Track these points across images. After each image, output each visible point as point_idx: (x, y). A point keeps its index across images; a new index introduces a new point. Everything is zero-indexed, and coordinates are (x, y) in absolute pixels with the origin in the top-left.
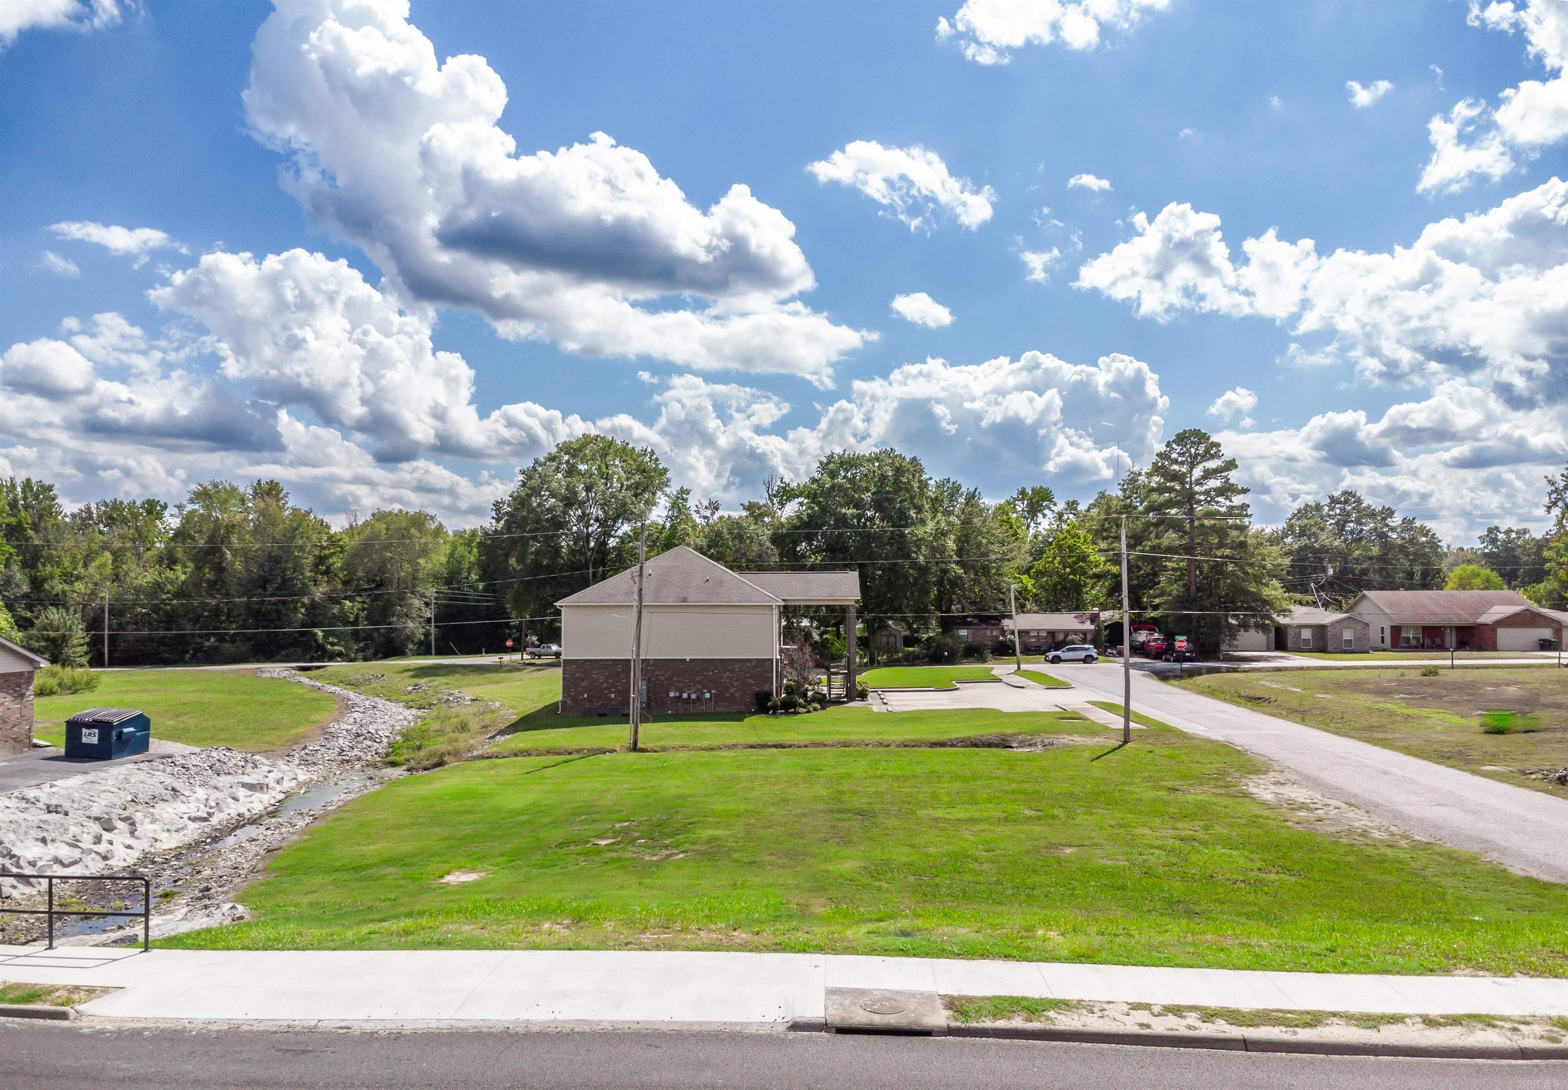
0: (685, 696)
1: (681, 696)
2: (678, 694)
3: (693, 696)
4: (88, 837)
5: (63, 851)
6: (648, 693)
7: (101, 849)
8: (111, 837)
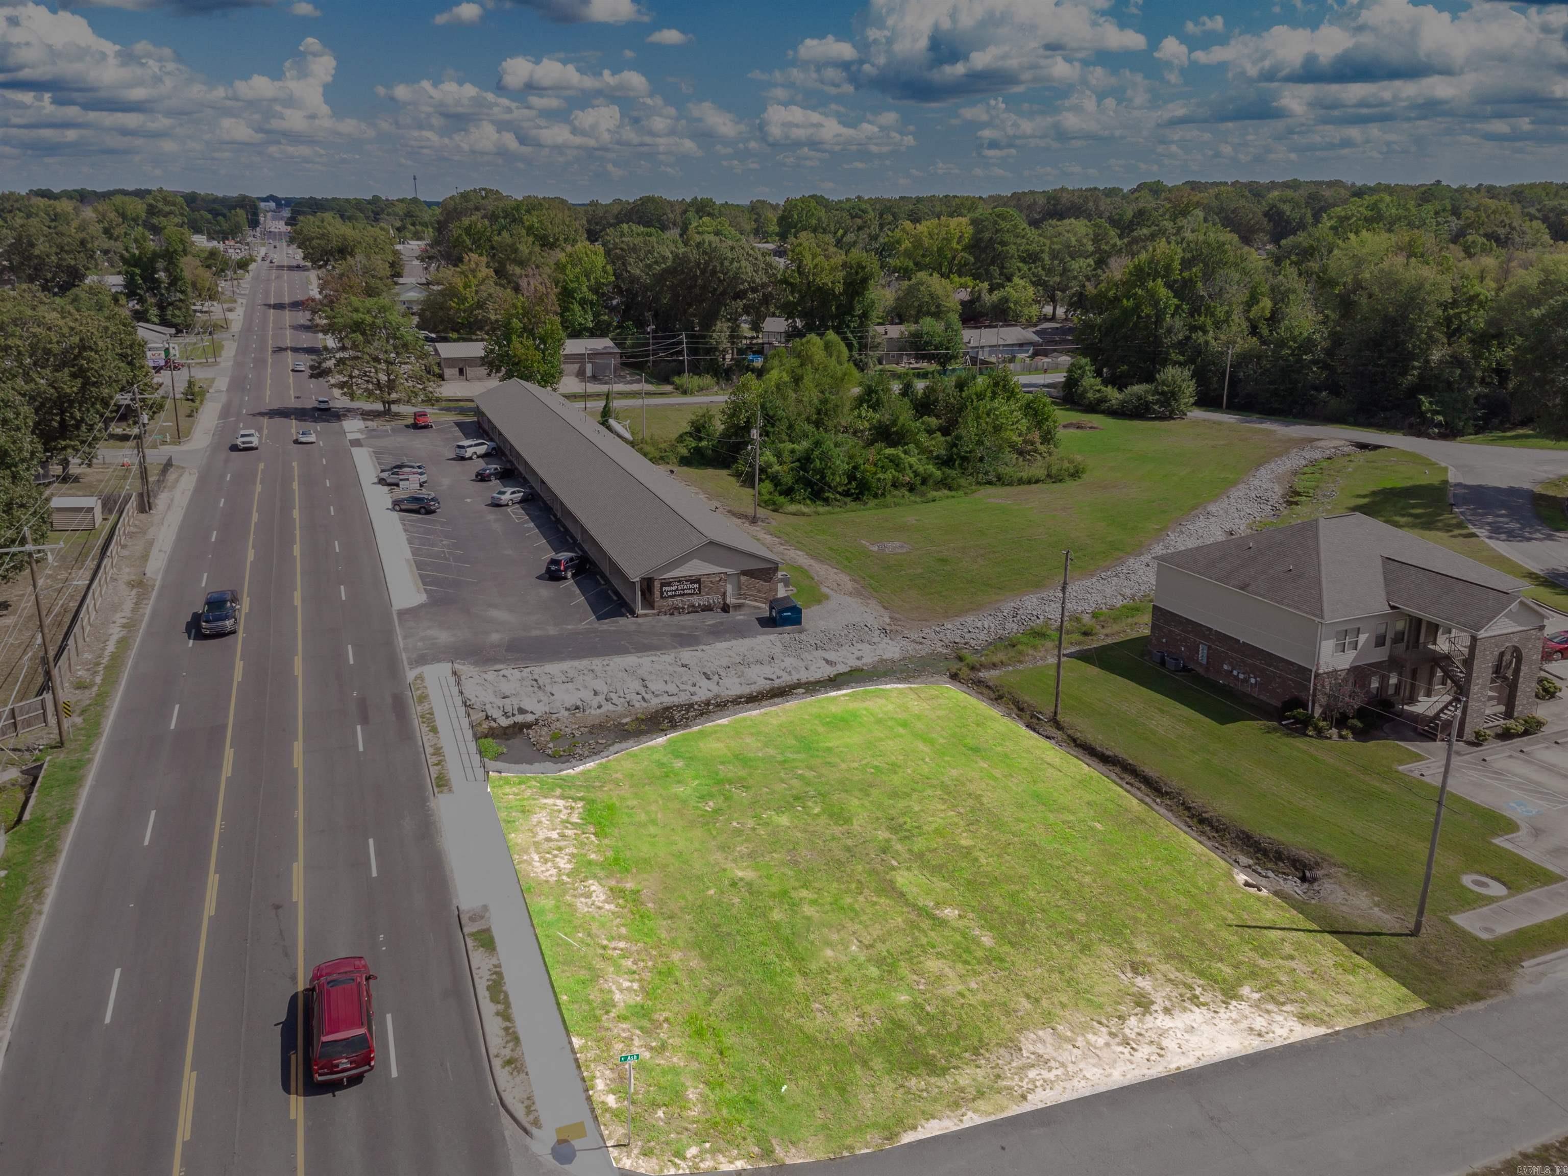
0: (1235, 672)
1: (1232, 671)
2: (1230, 669)
3: (1241, 676)
4: (690, 682)
5: (672, 688)
6: (1208, 658)
7: (692, 689)
8: (704, 683)
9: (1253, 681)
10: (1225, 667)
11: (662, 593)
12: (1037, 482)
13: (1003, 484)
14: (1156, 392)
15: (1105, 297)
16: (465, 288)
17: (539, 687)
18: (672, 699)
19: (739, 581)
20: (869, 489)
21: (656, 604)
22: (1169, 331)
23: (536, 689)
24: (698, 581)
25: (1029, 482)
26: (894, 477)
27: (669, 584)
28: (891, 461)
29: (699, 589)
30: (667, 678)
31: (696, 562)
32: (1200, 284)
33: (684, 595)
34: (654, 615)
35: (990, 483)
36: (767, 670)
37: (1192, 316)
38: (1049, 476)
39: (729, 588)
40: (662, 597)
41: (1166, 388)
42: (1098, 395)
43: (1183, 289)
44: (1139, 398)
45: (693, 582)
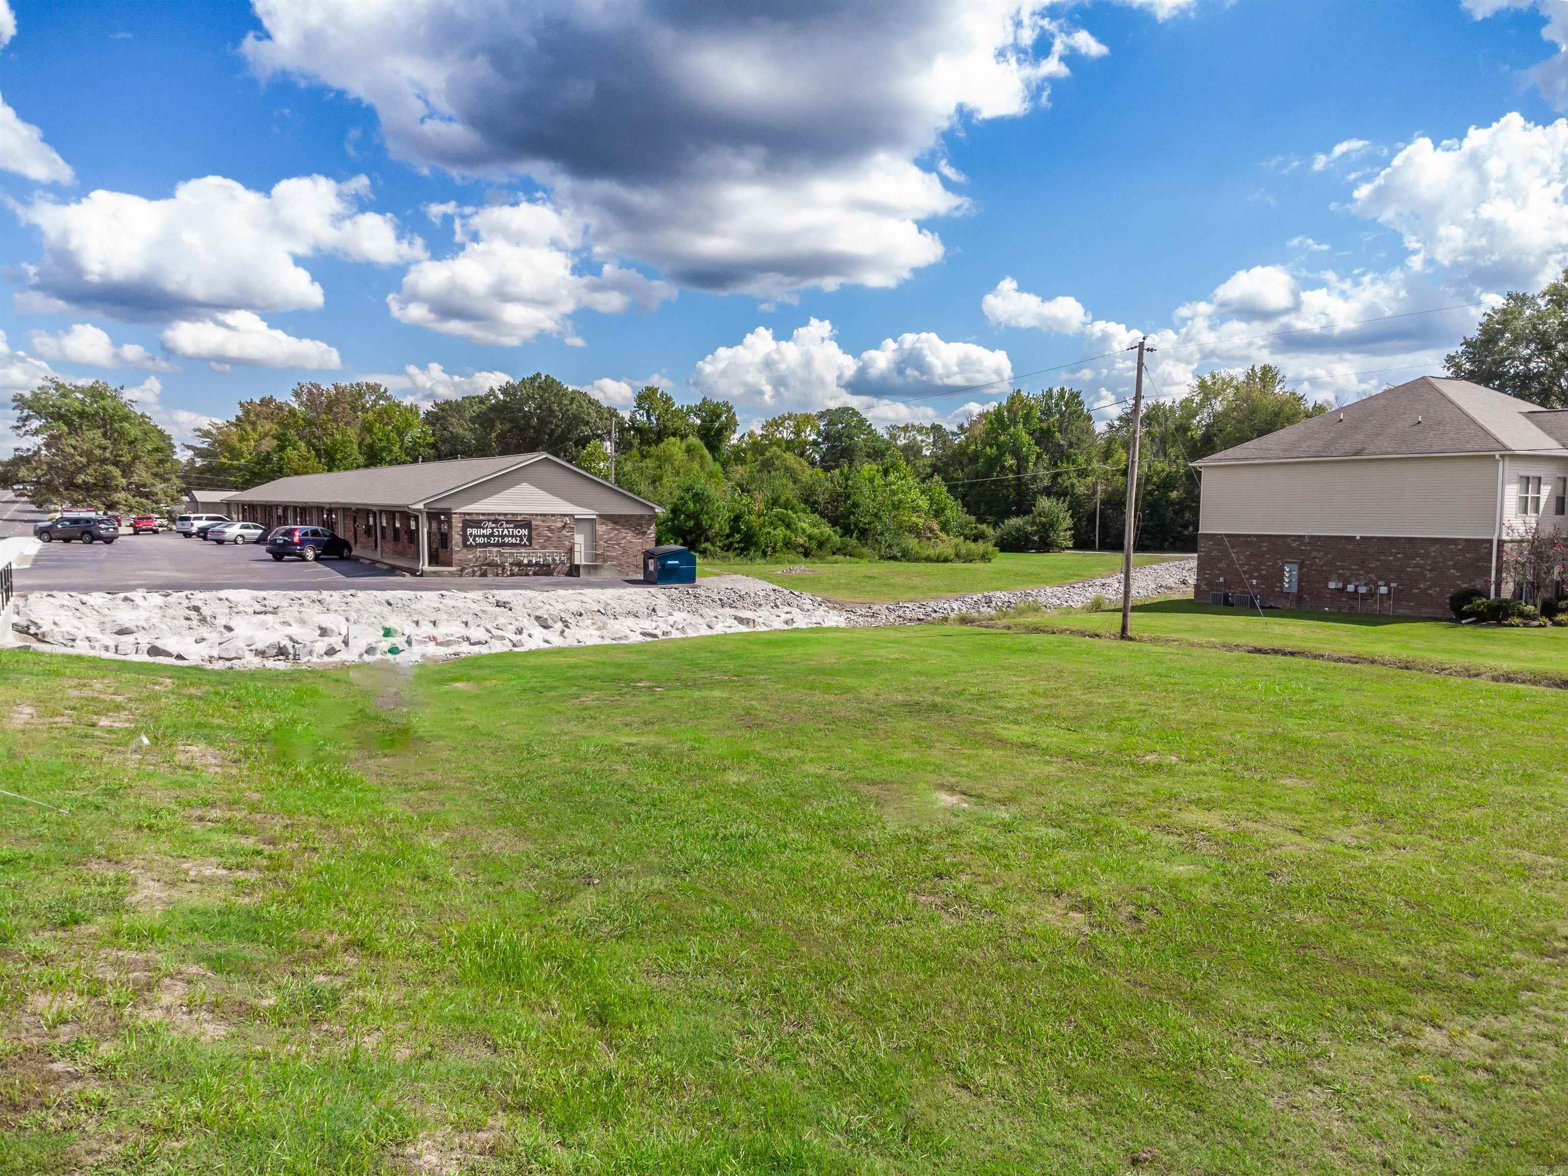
0: (1350, 588)
1: (1344, 588)
2: (1340, 585)
3: (1362, 590)
4: (512, 628)
5: (477, 634)
6: (1300, 581)
7: (516, 638)
8: (538, 632)
9: (1384, 590)
10: (1332, 585)
11: (465, 538)
12: (946, 560)
13: (909, 560)
14: (1033, 523)
15: (965, 453)
16: (240, 441)
17: (203, 620)
18: (476, 649)
19: (594, 532)
20: (756, 545)
21: (456, 557)
22: (1034, 478)
23: (195, 623)
24: (527, 525)
25: (937, 560)
26: (785, 536)
27: (478, 524)
28: (780, 519)
29: (530, 539)
30: (470, 618)
31: (525, 489)
32: (1057, 435)
33: (503, 545)
34: (452, 574)
35: (894, 558)
36: (647, 625)
37: (1056, 464)
38: (958, 555)
39: (579, 539)
40: (465, 545)
41: (1044, 519)
42: (975, 531)
43: (1043, 437)
44: (1018, 530)
45: (519, 525)
